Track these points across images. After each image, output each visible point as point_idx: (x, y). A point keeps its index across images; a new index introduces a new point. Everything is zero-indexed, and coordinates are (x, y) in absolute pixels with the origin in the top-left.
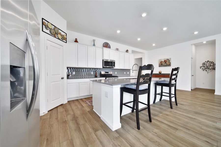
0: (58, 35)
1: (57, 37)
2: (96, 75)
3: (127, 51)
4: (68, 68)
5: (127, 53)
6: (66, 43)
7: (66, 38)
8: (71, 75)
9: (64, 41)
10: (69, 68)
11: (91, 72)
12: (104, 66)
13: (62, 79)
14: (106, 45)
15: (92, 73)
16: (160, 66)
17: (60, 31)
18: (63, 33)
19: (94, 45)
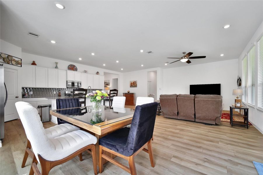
0: (11, 61)
1: (11, 64)
2: (59, 95)
3: (98, 73)
4: (23, 88)
5: (97, 75)
6: (21, 67)
7: (21, 63)
8: (27, 95)
9: (19, 65)
10: (28, 89)
11: (53, 91)
12: (68, 87)
13: (16, 97)
14: (72, 68)
15: (55, 93)
16: (130, 87)
17: (14, 58)
18: (17, 59)
19: (56, 67)
